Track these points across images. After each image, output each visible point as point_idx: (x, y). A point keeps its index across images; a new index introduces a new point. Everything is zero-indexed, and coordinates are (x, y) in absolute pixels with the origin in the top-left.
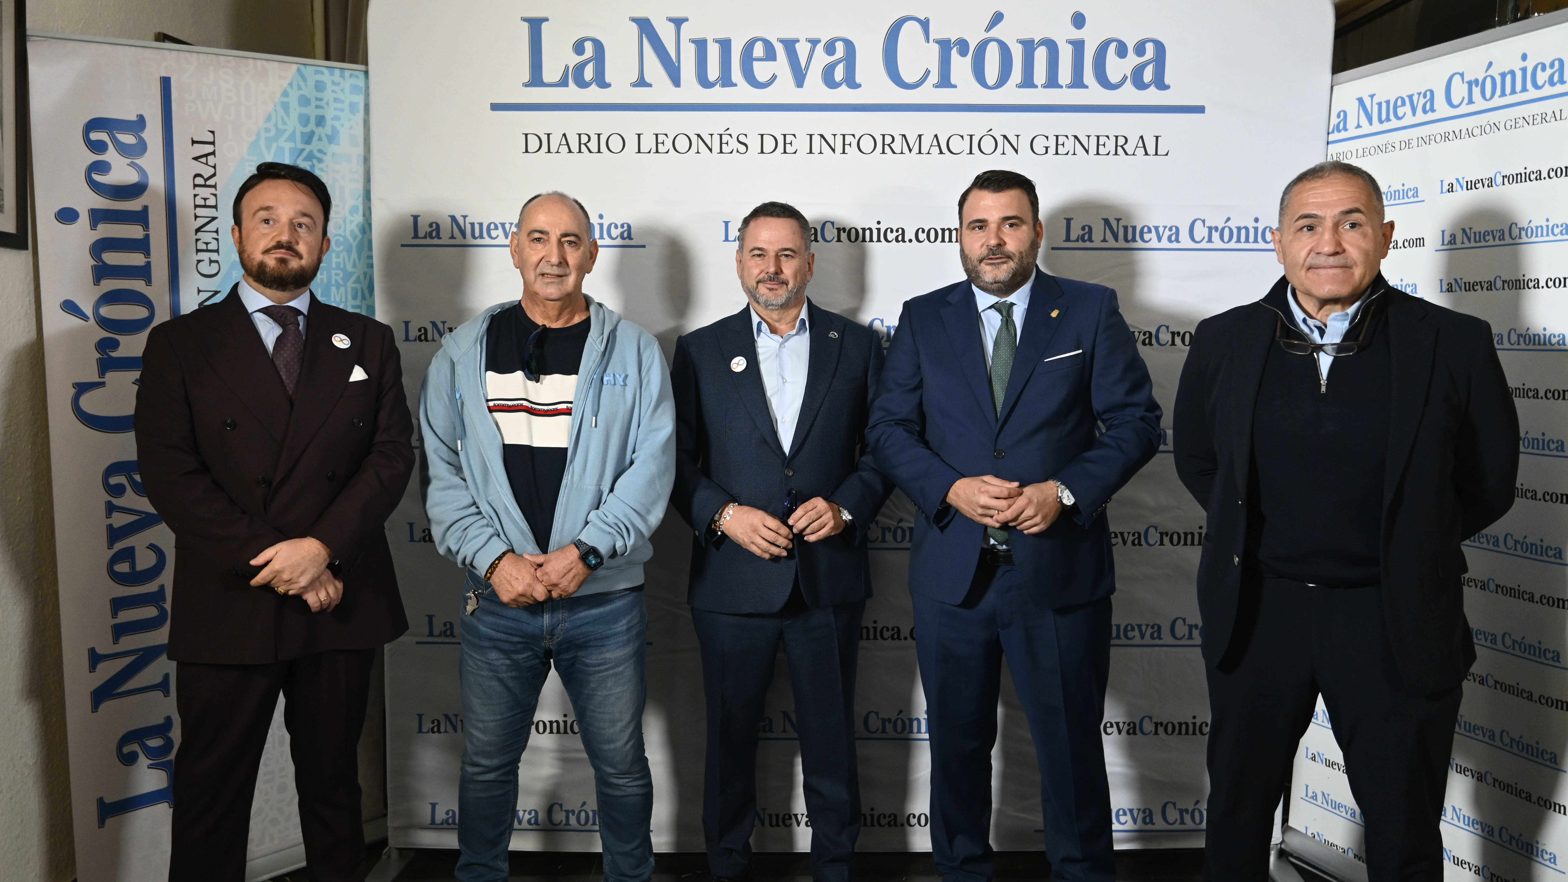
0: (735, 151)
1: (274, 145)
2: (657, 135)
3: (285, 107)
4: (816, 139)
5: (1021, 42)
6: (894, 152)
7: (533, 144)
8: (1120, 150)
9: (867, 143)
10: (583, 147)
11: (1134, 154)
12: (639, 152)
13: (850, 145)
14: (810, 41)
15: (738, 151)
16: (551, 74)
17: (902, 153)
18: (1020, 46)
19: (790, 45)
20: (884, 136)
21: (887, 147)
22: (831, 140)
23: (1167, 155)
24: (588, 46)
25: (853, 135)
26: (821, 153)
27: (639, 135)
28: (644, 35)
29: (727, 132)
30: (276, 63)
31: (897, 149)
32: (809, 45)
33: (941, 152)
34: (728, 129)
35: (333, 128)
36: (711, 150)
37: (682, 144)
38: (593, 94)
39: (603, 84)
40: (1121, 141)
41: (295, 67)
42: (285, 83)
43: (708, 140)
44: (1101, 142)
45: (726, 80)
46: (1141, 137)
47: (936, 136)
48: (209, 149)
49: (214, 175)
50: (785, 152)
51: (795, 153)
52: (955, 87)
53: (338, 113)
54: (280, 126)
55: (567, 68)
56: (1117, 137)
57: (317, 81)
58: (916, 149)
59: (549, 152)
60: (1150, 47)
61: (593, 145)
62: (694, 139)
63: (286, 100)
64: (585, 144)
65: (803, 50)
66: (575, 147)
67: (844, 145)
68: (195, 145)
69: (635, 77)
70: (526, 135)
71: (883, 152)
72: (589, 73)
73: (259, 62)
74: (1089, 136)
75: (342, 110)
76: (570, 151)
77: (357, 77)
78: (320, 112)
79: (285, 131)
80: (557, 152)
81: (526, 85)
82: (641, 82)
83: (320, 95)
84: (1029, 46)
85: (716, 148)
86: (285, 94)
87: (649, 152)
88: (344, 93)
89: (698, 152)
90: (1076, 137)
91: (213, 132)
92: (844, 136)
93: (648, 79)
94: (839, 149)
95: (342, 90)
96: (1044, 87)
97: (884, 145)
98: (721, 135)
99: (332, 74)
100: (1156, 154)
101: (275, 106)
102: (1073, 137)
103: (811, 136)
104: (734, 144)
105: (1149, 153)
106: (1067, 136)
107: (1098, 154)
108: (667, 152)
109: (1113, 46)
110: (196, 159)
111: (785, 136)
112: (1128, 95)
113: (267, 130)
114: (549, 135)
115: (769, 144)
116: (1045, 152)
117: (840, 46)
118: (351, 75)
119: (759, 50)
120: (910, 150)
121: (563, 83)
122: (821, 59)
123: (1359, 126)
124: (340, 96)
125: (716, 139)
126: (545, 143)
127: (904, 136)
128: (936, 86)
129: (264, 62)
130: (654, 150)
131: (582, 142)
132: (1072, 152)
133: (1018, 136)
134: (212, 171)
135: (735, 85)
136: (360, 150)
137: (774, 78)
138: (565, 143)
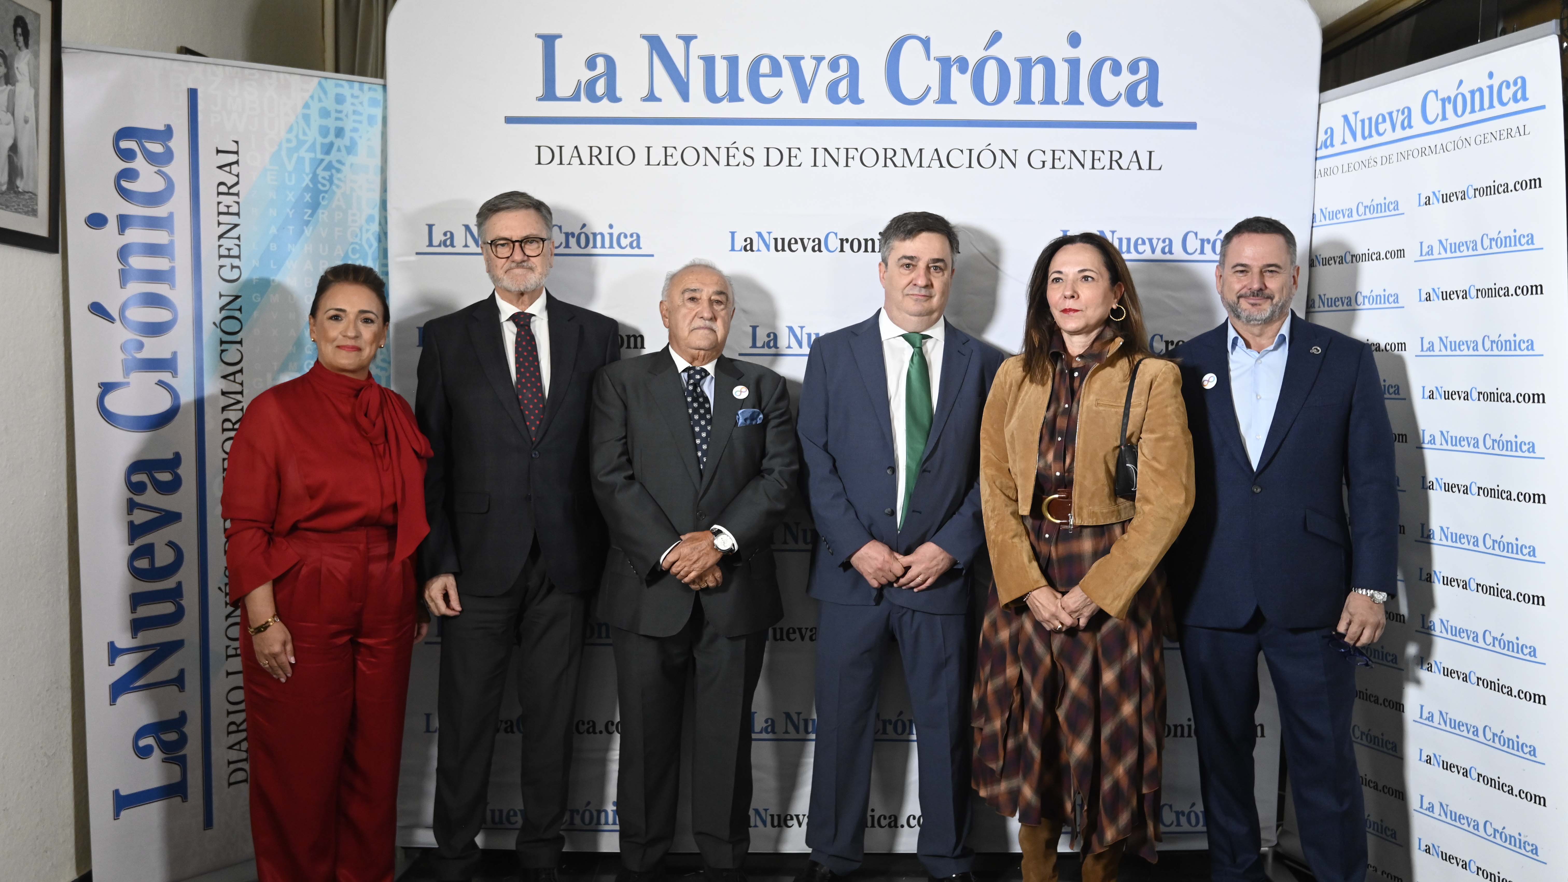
0: (741, 164)
1: (295, 155)
2: (666, 148)
3: (306, 118)
4: (820, 153)
5: (1019, 60)
6: (895, 166)
7: (546, 156)
8: (1114, 164)
9: (869, 157)
10: (594, 159)
11: (1128, 169)
12: (649, 164)
13: (853, 158)
14: (815, 58)
15: (744, 164)
16: (564, 88)
17: (903, 166)
18: (1018, 64)
19: (795, 62)
20: (886, 150)
21: (888, 161)
22: (834, 153)
23: (1160, 169)
24: (600, 62)
25: (856, 149)
26: (825, 166)
27: (649, 148)
28: (654, 52)
29: (735, 145)
30: (298, 77)
31: (899, 164)
32: (814, 62)
33: (941, 166)
34: (735, 142)
35: (352, 139)
36: (718, 163)
37: (690, 157)
38: (605, 108)
39: (613, 98)
40: (1116, 156)
41: (316, 80)
42: (307, 95)
43: (715, 152)
44: (1096, 157)
45: (733, 96)
46: (1135, 152)
47: (936, 150)
48: (232, 158)
49: (237, 183)
50: (790, 165)
51: (800, 166)
52: (955, 103)
53: (357, 125)
54: (301, 137)
55: (579, 82)
56: (1111, 152)
57: (337, 95)
58: (917, 163)
59: (561, 163)
60: (1143, 66)
61: (604, 157)
62: (702, 152)
63: (306, 111)
64: (596, 156)
65: (807, 67)
66: (586, 159)
67: (847, 158)
68: (219, 154)
69: (645, 92)
70: (539, 147)
71: (885, 166)
72: (600, 88)
73: (282, 75)
74: (1084, 151)
75: (360, 122)
76: (582, 163)
77: (375, 90)
78: (339, 124)
79: (305, 142)
80: (569, 164)
81: (540, 99)
82: (651, 97)
83: (339, 107)
84: (1026, 64)
85: (723, 161)
86: (306, 106)
87: (659, 164)
88: (363, 106)
89: (706, 165)
90: (1072, 152)
91: (237, 142)
92: (847, 149)
93: (657, 94)
94: (842, 162)
95: (361, 103)
96: (1041, 104)
97: (886, 158)
98: (728, 148)
99: (352, 88)
100: (1150, 168)
101: (297, 117)
102: (1069, 152)
103: (815, 149)
104: (740, 157)
105: (1142, 168)
106: (1063, 151)
107: (1093, 168)
108: (676, 165)
109: (1107, 64)
110: (220, 167)
111: (790, 149)
112: (1122, 111)
113: (289, 141)
114: (561, 147)
115: (775, 157)
116: (1042, 166)
117: (844, 64)
118: (370, 89)
119: (765, 67)
120: (911, 164)
121: (576, 97)
122: (826, 76)
123: (1344, 142)
124: (359, 108)
125: (724, 152)
126: (557, 155)
127: (905, 150)
128: (937, 102)
129: (287, 76)
130: (663, 162)
131: (593, 154)
132: (1068, 166)
133: (1015, 150)
134: (235, 179)
135: (742, 100)
136: (378, 161)
137: (780, 93)
138: (577, 156)
